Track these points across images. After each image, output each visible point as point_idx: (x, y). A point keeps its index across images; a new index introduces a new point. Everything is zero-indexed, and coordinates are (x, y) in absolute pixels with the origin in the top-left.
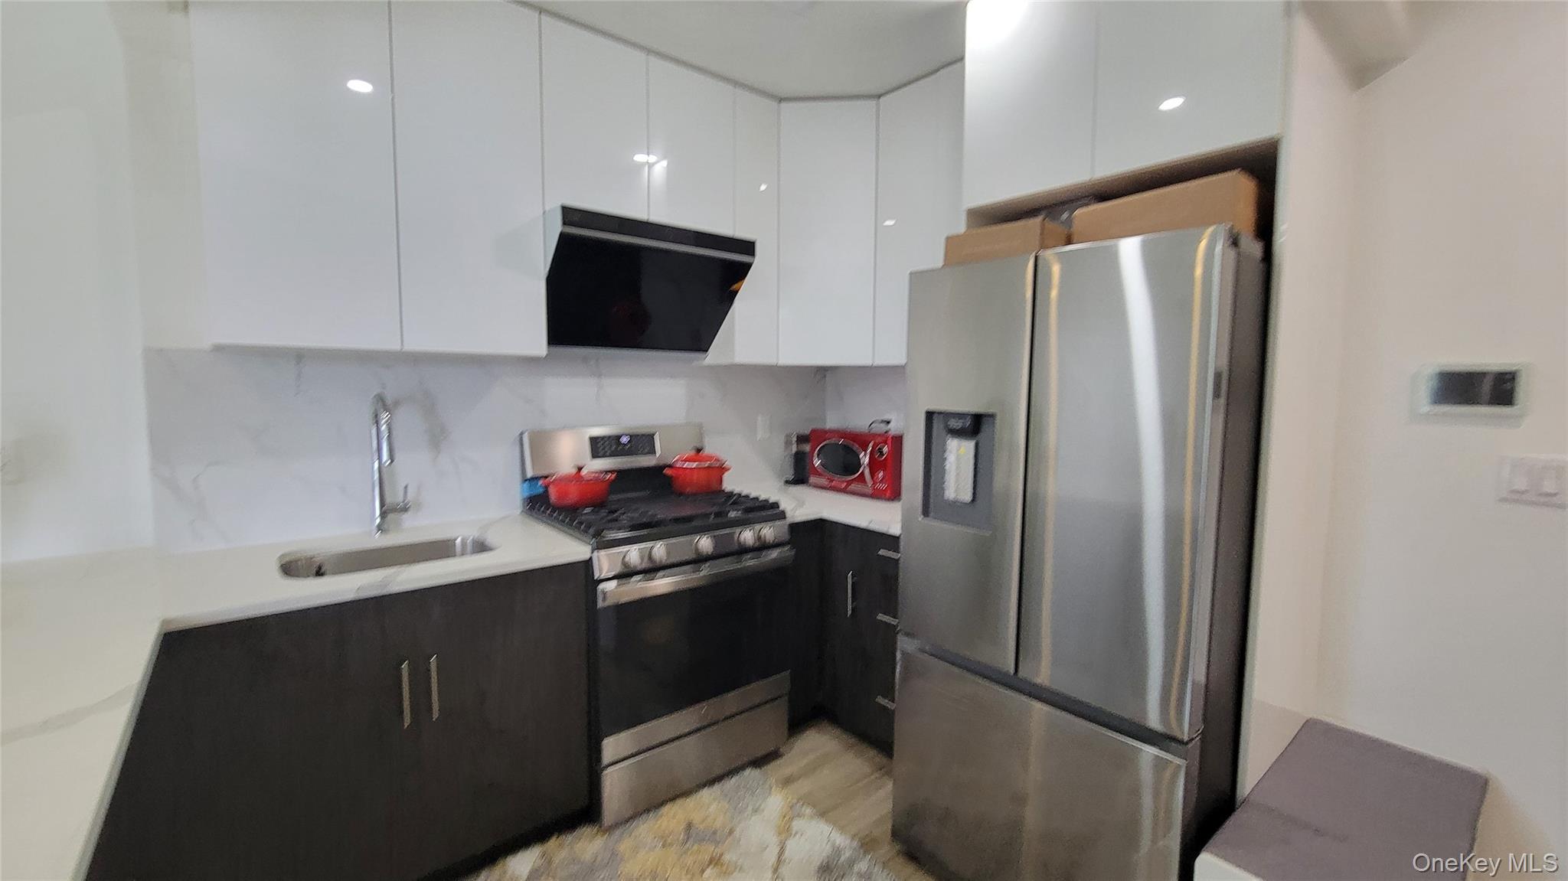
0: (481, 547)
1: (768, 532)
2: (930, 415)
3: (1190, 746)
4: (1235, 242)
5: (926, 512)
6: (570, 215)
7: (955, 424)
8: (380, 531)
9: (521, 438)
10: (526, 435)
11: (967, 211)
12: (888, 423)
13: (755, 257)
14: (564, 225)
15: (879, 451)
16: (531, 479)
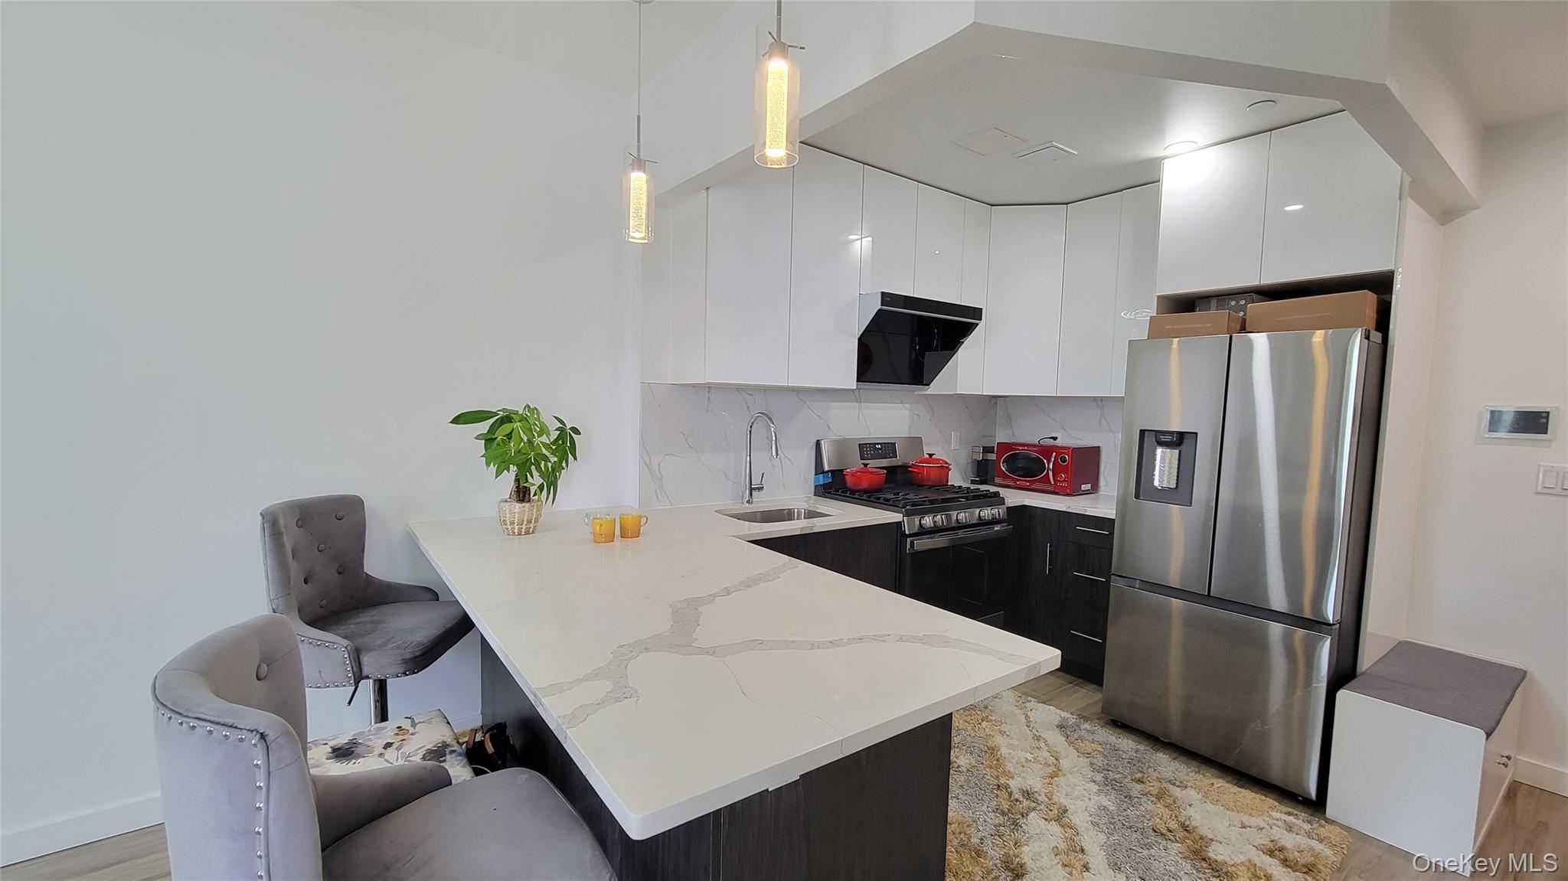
0: (811, 514)
1: (987, 513)
2: (1142, 432)
3: (1334, 627)
4: (1368, 338)
5: (1137, 496)
6: (886, 298)
7: (1163, 438)
8: (748, 502)
9: (818, 443)
10: (822, 441)
11: (1159, 297)
12: (1055, 439)
13: (981, 320)
14: (882, 305)
15: (1061, 459)
16: (826, 472)
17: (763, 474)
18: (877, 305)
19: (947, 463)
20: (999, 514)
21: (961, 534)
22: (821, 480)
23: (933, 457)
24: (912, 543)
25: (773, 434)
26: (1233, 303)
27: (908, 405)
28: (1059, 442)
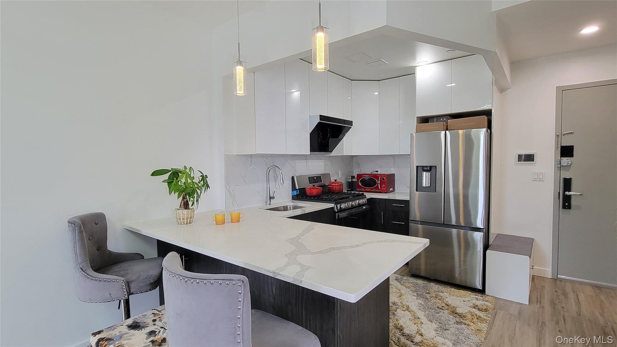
0: (295, 208)
1: (361, 202)
2: (417, 167)
3: (484, 229)
4: (487, 131)
5: (417, 191)
6: (322, 117)
7: (425, 169)
8: (269, 204)
9: (293, 178)
10: (295, 177)
11: (417, 117)
12: (377, 171)
13: (352, 126)
14: (320, 120)
15: (382, 179)
16: (297, 190)
17: (274, 192)
18: (318, 120)
19: (342, 183)
20: (365, 202)
21: (353, 210)
22: (295, 193)
23: (337, 181)
24: (338, 215)
25: (281, 174)
26: (442, 119)
27: (324, 161)
28: (379, 173)
